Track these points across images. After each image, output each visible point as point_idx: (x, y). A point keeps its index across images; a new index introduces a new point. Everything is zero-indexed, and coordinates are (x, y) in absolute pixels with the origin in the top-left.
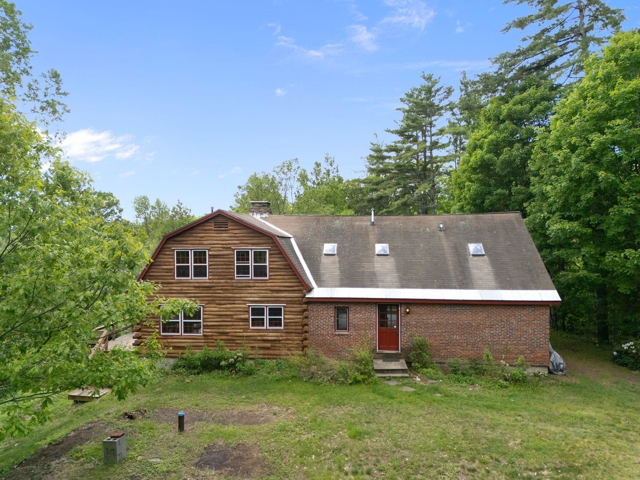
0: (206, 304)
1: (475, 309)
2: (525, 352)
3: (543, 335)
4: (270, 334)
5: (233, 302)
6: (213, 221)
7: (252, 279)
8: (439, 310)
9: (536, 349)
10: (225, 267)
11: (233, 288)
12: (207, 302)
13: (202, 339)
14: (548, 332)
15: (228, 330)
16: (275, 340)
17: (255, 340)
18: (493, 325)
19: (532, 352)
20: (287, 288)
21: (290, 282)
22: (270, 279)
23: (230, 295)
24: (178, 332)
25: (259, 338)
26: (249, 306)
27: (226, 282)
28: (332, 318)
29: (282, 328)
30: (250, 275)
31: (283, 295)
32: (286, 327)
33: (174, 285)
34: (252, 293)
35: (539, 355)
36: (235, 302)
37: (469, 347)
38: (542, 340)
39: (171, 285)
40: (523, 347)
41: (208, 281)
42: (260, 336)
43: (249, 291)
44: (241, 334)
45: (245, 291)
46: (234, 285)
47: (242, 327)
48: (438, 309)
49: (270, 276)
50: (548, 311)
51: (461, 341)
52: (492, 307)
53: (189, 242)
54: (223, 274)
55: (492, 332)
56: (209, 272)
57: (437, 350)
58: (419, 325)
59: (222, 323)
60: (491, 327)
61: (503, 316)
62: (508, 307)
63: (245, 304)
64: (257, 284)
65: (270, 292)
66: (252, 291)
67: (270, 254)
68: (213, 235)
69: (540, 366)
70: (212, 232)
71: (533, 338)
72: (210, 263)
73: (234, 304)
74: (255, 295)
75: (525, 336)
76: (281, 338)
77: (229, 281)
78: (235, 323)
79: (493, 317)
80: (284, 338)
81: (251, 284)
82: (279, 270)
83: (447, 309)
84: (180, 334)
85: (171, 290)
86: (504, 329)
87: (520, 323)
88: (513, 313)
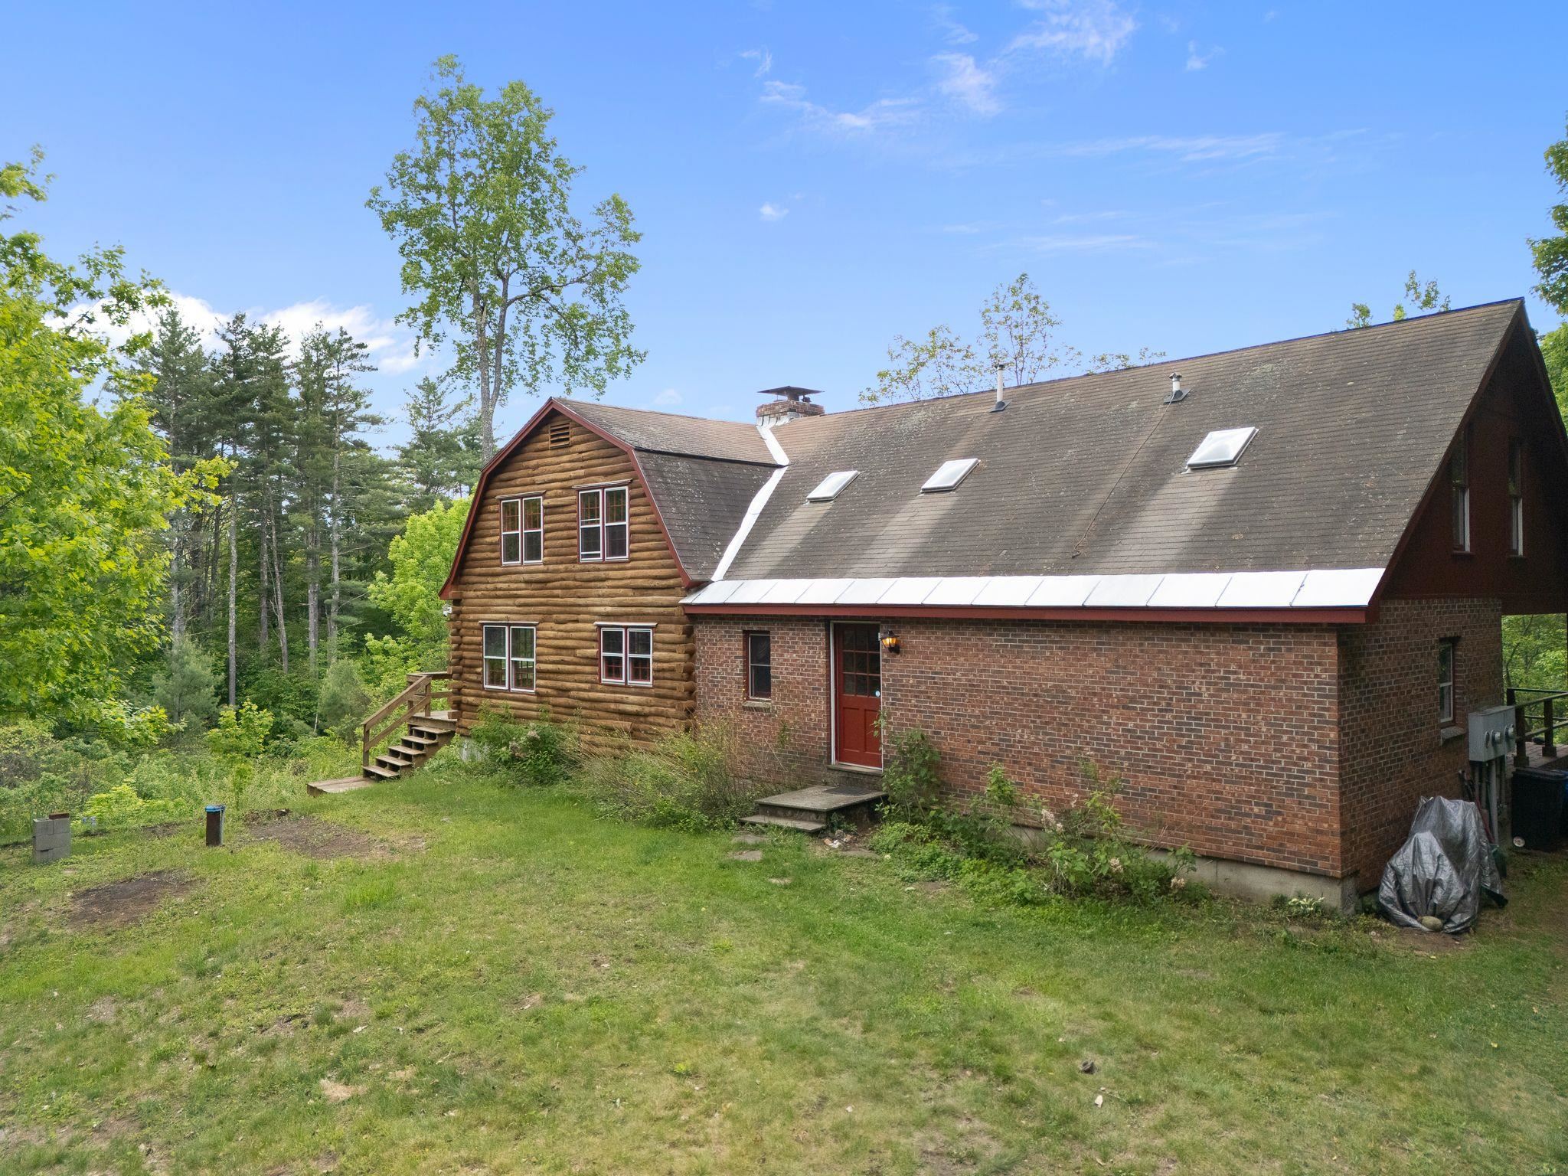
0: (541, 622)
1: (1073, 639)
2: (1245, 808)
3: (1314, 747)
4: (632, 698)
5: (574, 617)
6: (549, 428)
7: (603, 562)
8: (973, 641)
9: (1288, 801)
10: (565, 533)
11: (578, 583)
12: (540, 617)
13: (534, 702)
14: (1333, 735)
15: (569, 685)
16: (637, 714)
17: (607, 711)
18: (1133, 700)
19: (1270, 815)
20: (657, 583)
21: (663, 567)
22: (631, 560)
23: (572, 600)
24: (504, 685)
25: (612, 706)
26: (600, 627)
27: (566, 571)
28: (738, 662)
29: (650, 683)
30: (601, 552)
31: (649, 599)
32: (658, 682)
33: (501, 579)
34: (603, 596)
35: (1298, 826)
36: (581, 617)
37: (1060, 773)
38: (1307, 765)
39: (497, 579)
40: (1236, 787)
41: (542, 567)
42: (616, 702)
43: (601, 591)
44: (585, 695)
45: (594, 592)
46: (578, 575)
47: (589, 677)
48: (971, 639)
49: (631, 551)
50: (1332, 651)
51: (1036, 749)
52: (1130, 633)
53: (518, 481)
54: (564, 550)
55: (1131, 725)
56: (545, 548)
57: (970, 773)
58: (923, 688)
59: (560, 667)
60: (1126, 704)
61: (1166, 670)
62: (1182, 634)
63: (592, 622)
64: (611, 574)
65: (630, 592)
66: (604, 591)
67: (631, 498)
68: (549, 460)
69: (1302, 873)
70: (549, 453)
71: (1276, 756)
72: (547, 526)
73: (577, 621)
74: (607, 600)
75: (1245, 747)
76: (647, 709)
77: (570, 566)
78: (579, 668)
79: (1131, 669)
80: (653, 709)
81: (602, 574)
82: (646, 537)
83: (994, 640)
84: (506, 688)
85: (496, 589)
86: (1168, 716)
87: (1224, 695)
88: (1199, 659)
